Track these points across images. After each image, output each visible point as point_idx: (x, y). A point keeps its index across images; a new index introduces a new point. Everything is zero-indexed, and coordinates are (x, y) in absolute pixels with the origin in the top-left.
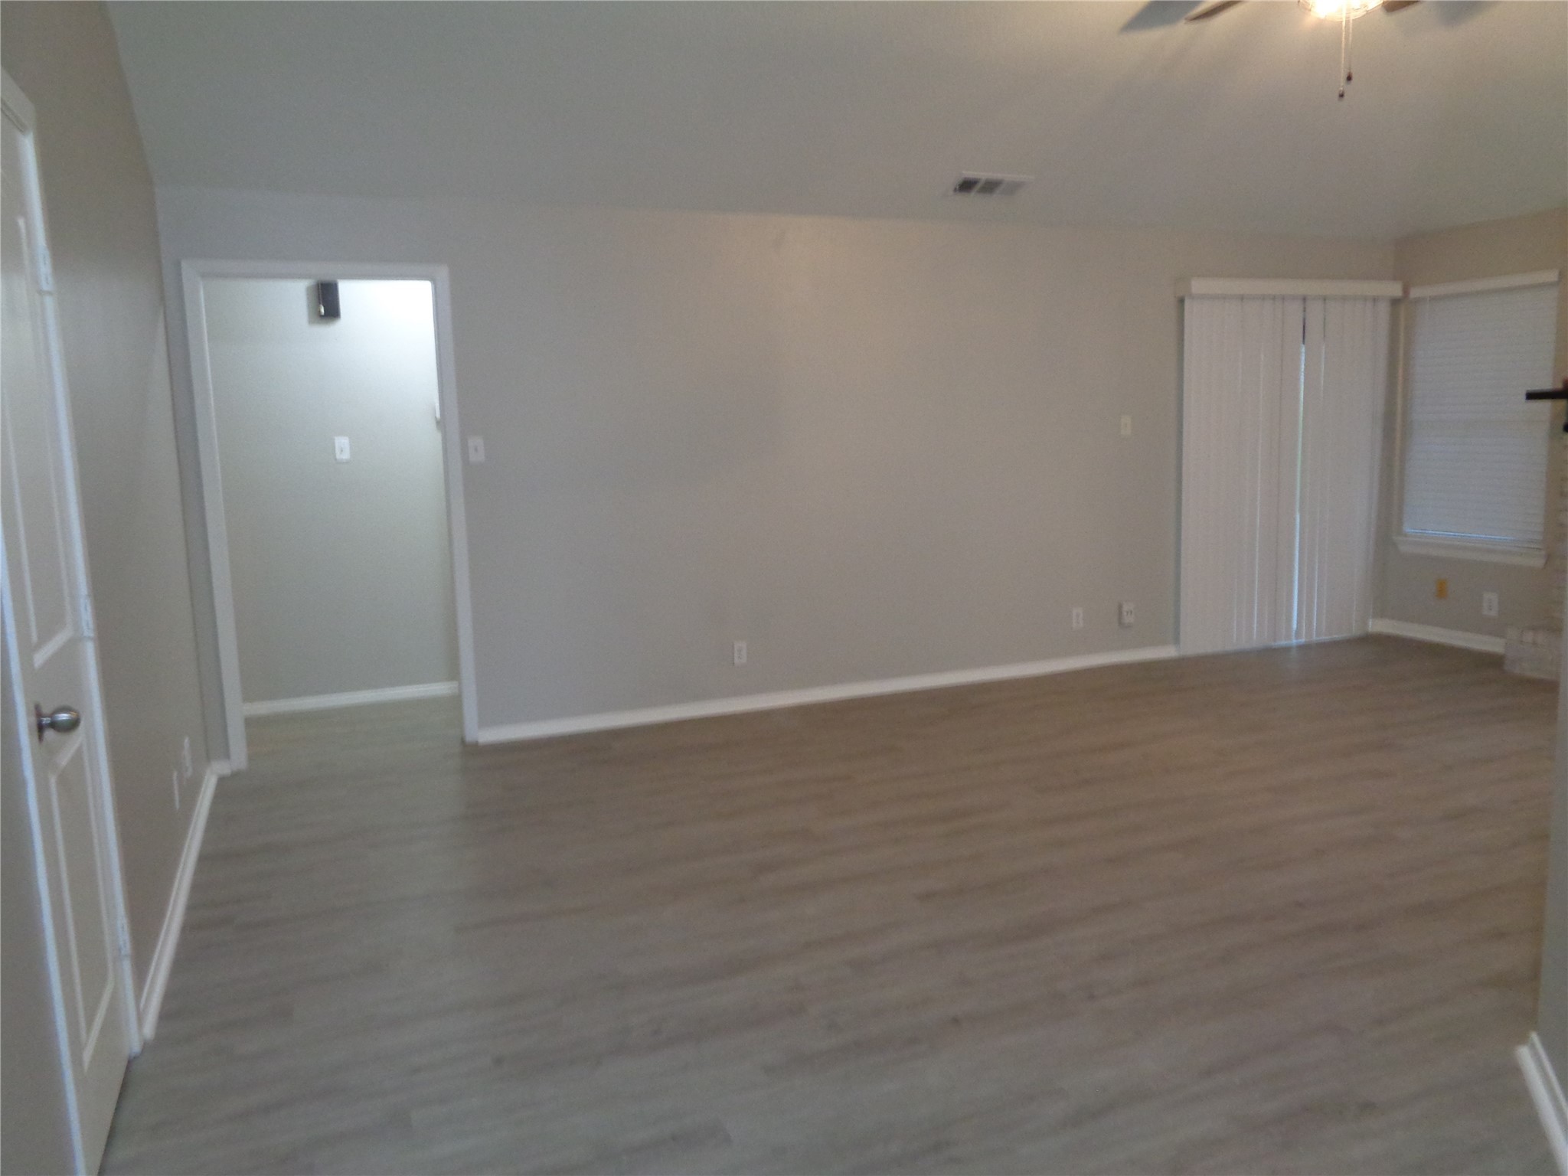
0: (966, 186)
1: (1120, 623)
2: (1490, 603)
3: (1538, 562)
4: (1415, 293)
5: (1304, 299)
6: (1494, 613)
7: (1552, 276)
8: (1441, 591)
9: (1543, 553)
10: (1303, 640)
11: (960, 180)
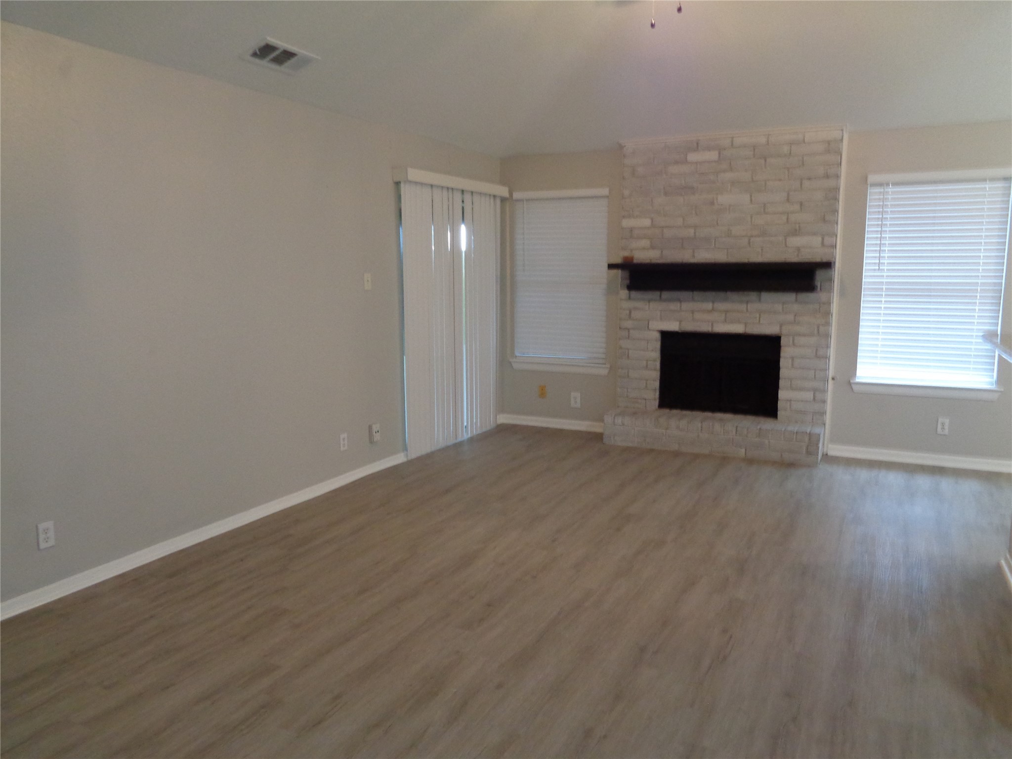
0: (265, 51)
1: (371, 441)
2: (576, 399)
3: (604, 372)
4: (516, 195)
5: (463, 191)
6: (578, 405)
7: (605, 191)
8: (543, 393)
9: (608, 366)
10: (469, 435)
11: (262, 44)
